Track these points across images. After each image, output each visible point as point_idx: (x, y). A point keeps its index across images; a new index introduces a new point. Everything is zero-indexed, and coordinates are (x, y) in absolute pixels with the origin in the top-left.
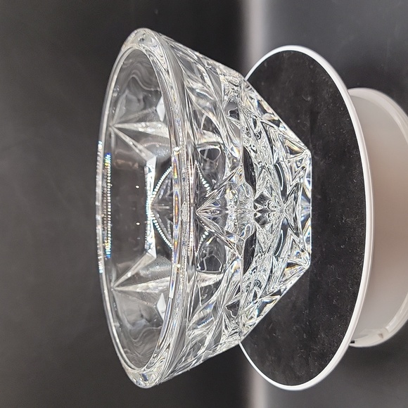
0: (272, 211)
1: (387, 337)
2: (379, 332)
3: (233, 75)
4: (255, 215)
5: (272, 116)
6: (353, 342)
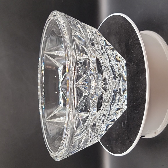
0: (110, 84)
1: (158, 134)
2: (154, 132)
3: (93, 29)
4: (102, 86)
5: (110, 47)
6: (144, 136)
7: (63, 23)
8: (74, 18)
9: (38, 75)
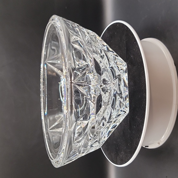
1: (161, 144)
2: (158, 142)
6: (148, 147)
7: (60, 26)
8: (73, 22)
9: (40, 80)
